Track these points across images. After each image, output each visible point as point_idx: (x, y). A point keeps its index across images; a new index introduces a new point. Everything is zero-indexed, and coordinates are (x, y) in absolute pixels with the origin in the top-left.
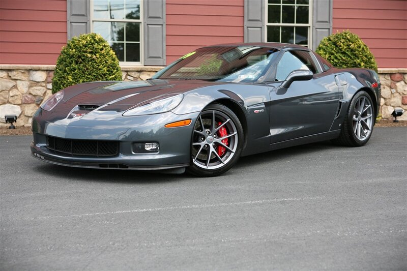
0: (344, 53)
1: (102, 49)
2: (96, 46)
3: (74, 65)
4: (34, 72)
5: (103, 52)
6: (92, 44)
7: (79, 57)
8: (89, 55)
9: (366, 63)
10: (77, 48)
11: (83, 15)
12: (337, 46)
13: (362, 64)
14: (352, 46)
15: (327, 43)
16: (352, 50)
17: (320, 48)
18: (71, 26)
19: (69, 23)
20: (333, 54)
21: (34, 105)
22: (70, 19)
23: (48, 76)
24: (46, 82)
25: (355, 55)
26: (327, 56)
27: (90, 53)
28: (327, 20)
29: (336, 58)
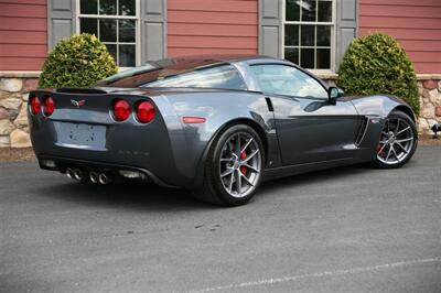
0: (380, 59)
1: (99, 54)
2: (92, 50)
3: (67, 74)
4: (7, 80)
5: (101, 57)
6: (88, 48)
7: (73, 64)
8: (85, 62)
9: (405, 70)
10: (69, 52)
11: (67, 10)
12: (372, 50)
13: (402, 71)
14: (390, 50)
15: (359, 46)
16: (390, 55)
17: (351, 53)
18: (53, 23)
19: (49, 19)
20: (368, 60)
21: (7, 121)
22: (51, 14)
23: (25, 85)
24: (22, 92)
25: (393, 61)
26: (361, 62)
27: (86, 59)
28: (353, 18)
29: (372, 64)
